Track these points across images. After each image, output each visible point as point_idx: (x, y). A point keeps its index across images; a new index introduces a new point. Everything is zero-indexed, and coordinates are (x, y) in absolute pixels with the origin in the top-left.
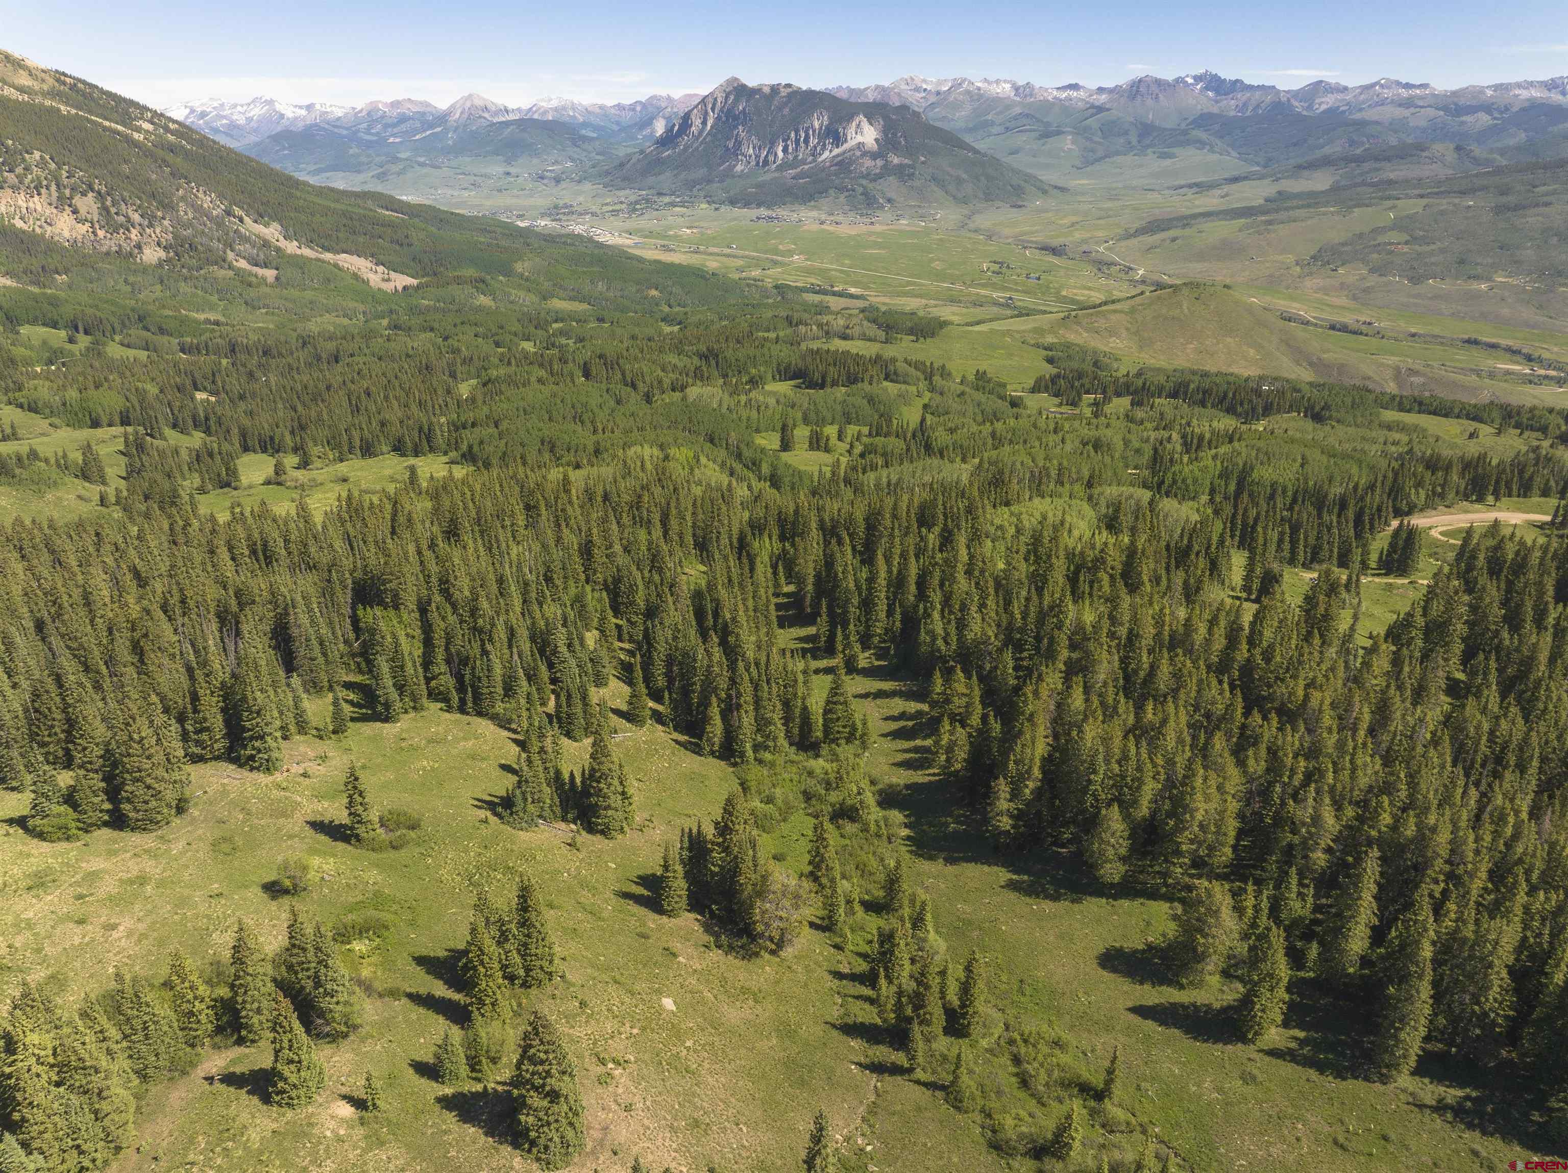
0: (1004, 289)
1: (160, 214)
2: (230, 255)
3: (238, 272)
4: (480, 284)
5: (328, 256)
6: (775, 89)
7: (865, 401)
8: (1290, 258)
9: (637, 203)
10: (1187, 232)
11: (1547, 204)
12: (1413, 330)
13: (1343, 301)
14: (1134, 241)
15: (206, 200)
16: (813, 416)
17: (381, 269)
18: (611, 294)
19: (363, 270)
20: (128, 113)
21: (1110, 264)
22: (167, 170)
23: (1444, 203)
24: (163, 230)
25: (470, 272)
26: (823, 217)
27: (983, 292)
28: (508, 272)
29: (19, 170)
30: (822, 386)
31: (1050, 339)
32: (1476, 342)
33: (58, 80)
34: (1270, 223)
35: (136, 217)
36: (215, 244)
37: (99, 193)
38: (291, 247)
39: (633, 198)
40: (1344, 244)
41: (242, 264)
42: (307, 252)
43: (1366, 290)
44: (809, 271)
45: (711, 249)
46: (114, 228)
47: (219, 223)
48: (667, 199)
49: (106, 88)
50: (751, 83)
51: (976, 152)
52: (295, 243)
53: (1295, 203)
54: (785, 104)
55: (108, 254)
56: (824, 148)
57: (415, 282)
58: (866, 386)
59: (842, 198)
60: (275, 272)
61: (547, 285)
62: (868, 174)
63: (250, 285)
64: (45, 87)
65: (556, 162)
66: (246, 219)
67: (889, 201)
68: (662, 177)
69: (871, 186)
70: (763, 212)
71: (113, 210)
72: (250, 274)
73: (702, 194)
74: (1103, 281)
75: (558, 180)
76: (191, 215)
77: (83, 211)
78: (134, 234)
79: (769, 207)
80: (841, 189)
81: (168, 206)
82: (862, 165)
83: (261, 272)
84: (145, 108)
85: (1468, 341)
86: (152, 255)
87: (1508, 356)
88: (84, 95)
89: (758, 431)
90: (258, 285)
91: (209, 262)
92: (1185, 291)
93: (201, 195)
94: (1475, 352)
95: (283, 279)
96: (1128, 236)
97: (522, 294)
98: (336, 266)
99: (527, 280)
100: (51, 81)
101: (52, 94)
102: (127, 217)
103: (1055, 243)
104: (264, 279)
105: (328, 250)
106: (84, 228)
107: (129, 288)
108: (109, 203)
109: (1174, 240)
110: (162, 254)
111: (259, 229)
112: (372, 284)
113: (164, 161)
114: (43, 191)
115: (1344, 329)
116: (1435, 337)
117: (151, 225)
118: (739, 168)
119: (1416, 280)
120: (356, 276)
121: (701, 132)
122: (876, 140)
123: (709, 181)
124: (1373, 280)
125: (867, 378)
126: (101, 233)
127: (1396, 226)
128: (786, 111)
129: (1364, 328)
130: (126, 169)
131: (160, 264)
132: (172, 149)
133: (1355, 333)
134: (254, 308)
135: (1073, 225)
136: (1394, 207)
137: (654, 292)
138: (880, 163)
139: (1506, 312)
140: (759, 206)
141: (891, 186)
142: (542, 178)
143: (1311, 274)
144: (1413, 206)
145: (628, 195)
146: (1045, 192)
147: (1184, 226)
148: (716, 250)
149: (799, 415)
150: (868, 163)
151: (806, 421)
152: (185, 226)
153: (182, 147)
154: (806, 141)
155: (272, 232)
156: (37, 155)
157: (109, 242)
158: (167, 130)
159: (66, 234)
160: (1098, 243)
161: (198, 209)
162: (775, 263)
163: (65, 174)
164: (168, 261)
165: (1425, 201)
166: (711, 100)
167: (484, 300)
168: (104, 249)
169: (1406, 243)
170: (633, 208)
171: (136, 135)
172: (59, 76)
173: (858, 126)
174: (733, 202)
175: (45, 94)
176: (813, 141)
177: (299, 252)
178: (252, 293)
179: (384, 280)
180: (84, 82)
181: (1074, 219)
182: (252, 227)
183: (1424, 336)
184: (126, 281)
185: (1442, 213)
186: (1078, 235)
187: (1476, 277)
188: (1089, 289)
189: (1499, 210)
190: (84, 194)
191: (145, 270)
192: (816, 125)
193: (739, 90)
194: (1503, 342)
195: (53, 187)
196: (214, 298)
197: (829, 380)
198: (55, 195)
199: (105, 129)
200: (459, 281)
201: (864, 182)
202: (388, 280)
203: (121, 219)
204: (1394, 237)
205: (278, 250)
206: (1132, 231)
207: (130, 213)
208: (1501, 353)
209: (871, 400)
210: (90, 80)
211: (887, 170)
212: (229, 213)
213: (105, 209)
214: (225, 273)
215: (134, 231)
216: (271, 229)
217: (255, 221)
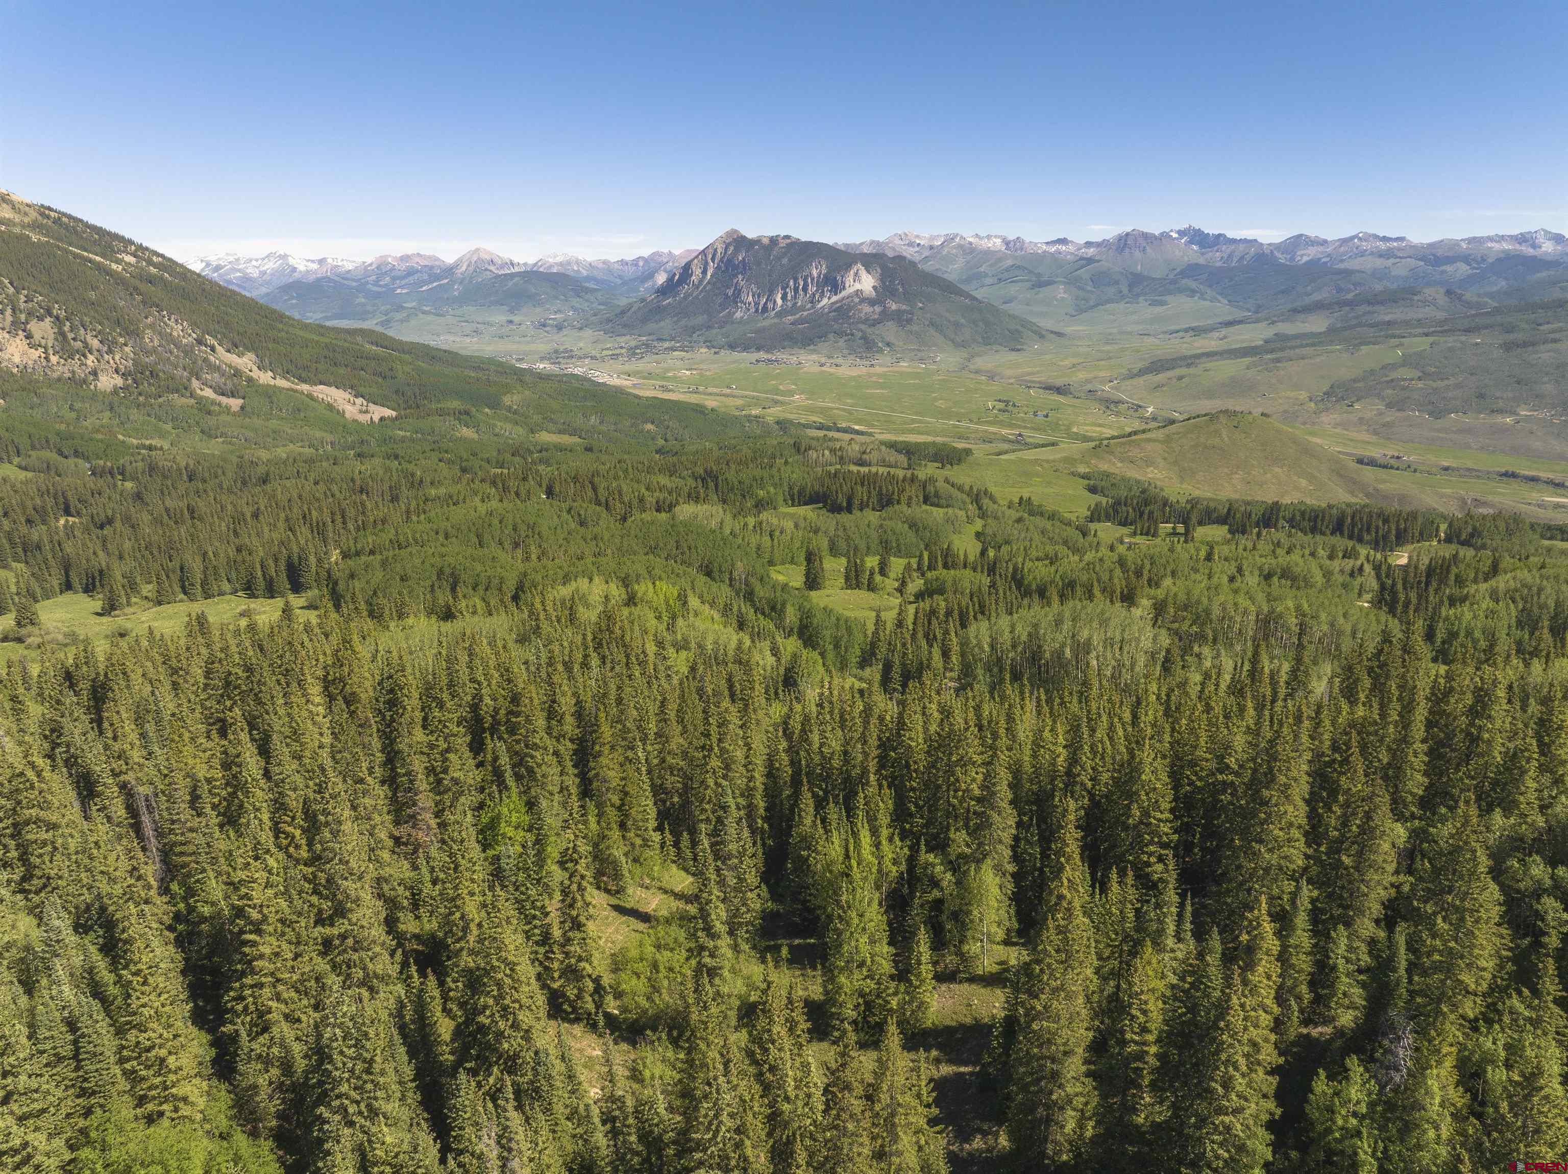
0: (1011, 426)
1: (122, 340)
2: (195, 383)
3: (200, 401)
4: (463, 416)
5: (305, 387)
6: (774, 240)
7: (906, 526)
8: (1303, 395)
9: (637, 347)
10: (1192, 370)
11: (1555, 341)
12: (1446, 464)
13: (1366, 437)
14: (1141, 380)
15: (177, 329)
16: (842, 545)
17: (359, 401)
18: (603, 428)
19: (340, 401)
20: (110, 246)
21: (1117, 402)
22: (139, 298)
23: (1451, 341)
24: (124, 356)
25: (455, 404)
26: (823, 360)
27: (992, 429)
28: (495, 404)
30: (849, 510)
31: (1082, 469)
32: (1514, 475)
33: (42, 214)
34: (1278, 360)
35: (95, 343)
36: (179, 372)
37: (57, 318)
38: (265, 378)
39: (633, 343)
40: (1354, 381)
41: (208, 393)
42: (281, 383)
43: (1385, 425)
44: (811, 410)
45: (710, 390)
46: (67, 353)
47: (188, 351)
48: (667, 344)
49: (92, 221)
50: (751, 235)
51: (974, 299)
52: (270, 374)
53: (1298, 342)
54: (785, 254)
55: (59, 380)
56: (822, 295)
57: (394, 414)
58: (904, 507)
59: (841, 343)
60: (240, 402)
61: (537, 418)
62: (867, 320)
63: (209, 413)
64: (26, 220)
65: (559, 311)
66: (218, 348)
67: (888, 344)
68: (662, 324)
69: (869, 331)
70: (762, 355)
71: (70, 336)
72: (213, 403)
73: (702, 339)
74: (1113, 418)
75: (559, 328)
76: (156, 343)
77: (37, 336)
78: (91, 360)
79: (768, 351)
80: (840, 334)
81: (133, 333)
82: (860, 311)
83: (224, 400)
84: (131, 242)
85: (1506, 474)
86: (107, 382)
87: (1551, 488)
88: (67, 227)
89: (771, 563)
90: (220, 413)
91: (169, 390)
92: (1223, 419)
93: (172, 323)
94: (1515, 484)
95: (248, 409)
96: (1132, 376)
97: (508, 426)
98: (310, 396)
99: (515, 412)
100: (34, 215)
101: (35, 226)
102: (85, 342)
103: (1059, 382)
104: (228, 408)
105: (304, 381)
106: (35, 354)
107: (73, 415)
108: (67, 328)
109: (1180, 378)
110: (119, 381)
111: (233, 358)
112: (347, 415)
113: (136, 289)
115: (1372, 463)
116: (1468, 470)
117: (110, 351)
118: (738, 314)
119: (1437, 414)
120: (330, 407)
121: (701, 281)
122: (874, 288)
123: (709, 328)
124: (1391, 416)
125: (904, 499)
126: (54, 359)
127: (1406, 362)
128: (785, 261)
129: (1393, 462)
130: (92, 295)
131: (115, 391)
132: (151, 280)
133: (1385, 467)
134: (210, 436)
135: (1074, 366)
136: (1401, 345)
137: (649, 426)
138: (878, 309)
139: (1537, 444)
140: (758, 349)
141: (889, 330)
142: (544, 325)
143: (1327, 410)
144: (1420, 344)
145: (629, 340)
146: (1042, 337)
147: (1188, 366)
148: (715, 390)
149: (825, 544)
150: (867, 309)
151: (834, 551)
152: (148, 353)
153: (162, 278)
154: (805, 289)
155: (246, 362)
157: (60, 367)
158: (150, 262)
159: (17, 359)
160: (1103, 382)
161: (170, 338)
162: (776, 402)
163: (23, 298)
164: (125, 388)
165: (1431, 339)
166: (711, 251)
167: (467, 433)
168: (55, 375)
169: (1420, 379)
170: (632, 352)
171: (114, 266)
172: (44, 211)
173: (856, 274)
174: (732, 347)
176: (812, 289)
177: (272, 382)
178: (211, 421)
179: (361, 412)
180: (70, 217)
181: (1075, 361)
182: (225, 357)
183: (1458, 469)
184: (71, 408)
185: (1450, 349)
186: (1082, 375)
187: (1500, 411)
188: (1100, 425)
189: (1508, 347)
190: (41, 319)
191: (95, 396)
192: (815, 273)
193: (738, 242)
194: (1543, 475)
195: (9, 311)
196: (168, 427)
197: (856, 502)
198: (9, 319)
199: (76, 256)
200: (441, 413)
201: (863, 327)
202: (367, 412)
203: (79, 344)
204: (1405, 373)
205: (250, 380)
206: (1135, 371)
207: (89, 338)
208: (1541, 486)
209: (913, 525)
210: (74, 214)
211: (886, 315)
212: (200, 342)
213: (62, 334)
214: (184, 401)
215: (91, 358)
216: (245, 359)
217: (229, 351)
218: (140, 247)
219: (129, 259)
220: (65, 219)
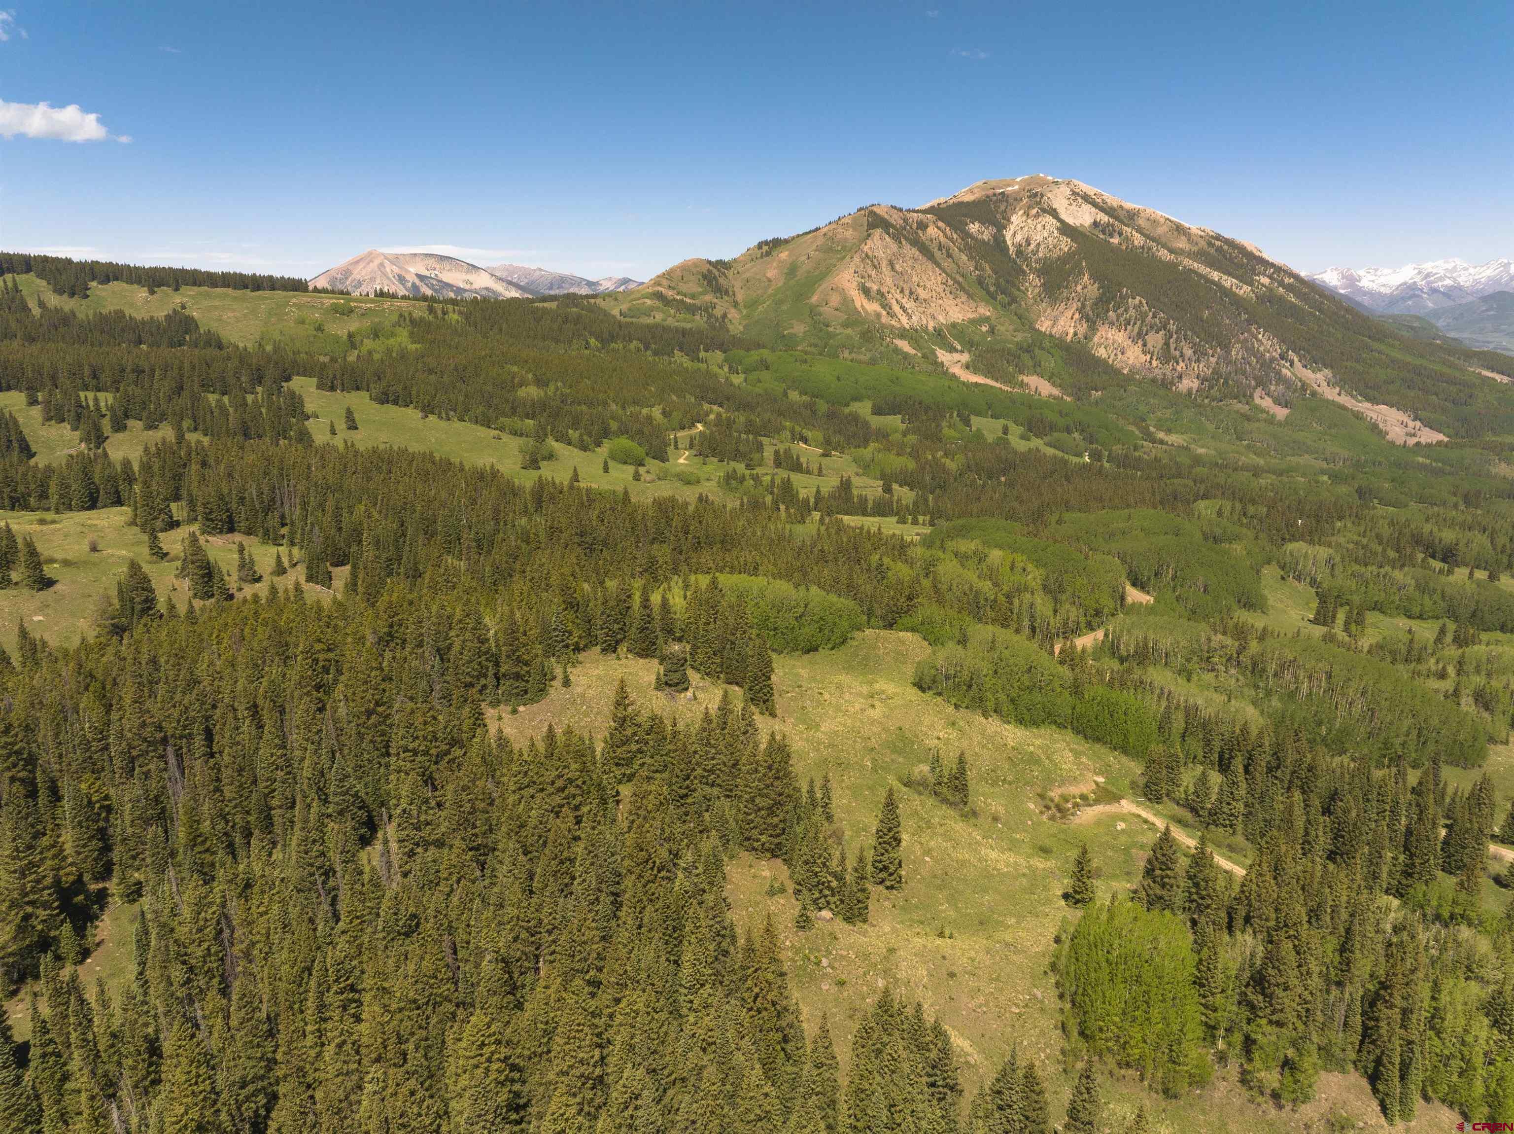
2: (1259, 392)
3: (1253, 408)
5: (1364, 407)
17: (1415, 423)
19: (1391, 422)
24: (1208, 365)
29: (1120, 311)
35: (1188, 352)
36: (1248, 381)
37: (1169, 331)
38: (1331, 394)
41: (1267, 403)
46: (1167, 361)
47: (1267, 365)
52: (1337, 390)
55: (1151, 380)
57: (1446, 439)
60: (1290, 412)
63: (1253, 420)
64: (1195, 249)
66: (1297, 363)
71: (1172, 346)
72: (1265, 411)
76: (1240, 357)
77: (1150, 345)
78: (1180, 367)
83: (1276, 410)
84: (1273, 266)
86: (1189, 384)
90: (1263, 420)
91: (1232, 396)
93: (1264, 339)
95: (1291, 419)
98: (1358, 416)
100: (1203, 243)
101: (1200, 256)
102: (1182, 352)
104: (1273, 416)
105: (1369, 400)
106: (1144, 359)
108: (1173, 340)
110: (1196, 385)
111: (1308, 375)
112: (1387, 436)
114: (1129, 327)
117: (1198, 360)
120: (1375, 426)
126: (1154, 363)
131: (1191, 392)
132: (1272, 300)
152: (1228, 364)
153: (1285, 299)
155: (1318, 378)
156: (1138, 298)
157: (1158, 371)
158: (1281, 283)
159: (1130, 362)
161: (1254, 352)
163: (1151, 315)
164: (1198, 391)
168: (1151, 376)
171: (1244, 288)
175: (1190, 255)
177: (1334, 398)
178: (1250, 426)
179: (1406, 434)
180: (1232, 243)
182: (1299, 371)
190: (1157, 331)
191: (1172, 395)
195: (1138, 325)
198: (1136, 331)
200: (1489, 446)
202: (1411, 435)
203: (1176, 353)
205: (1314, 394)
207: (1186, 349)
212: (1282, 357)
213: (1167, 344)
214: (1240, 405)
215: (1182, 364)
216: (1319, 375)
217: (1305, 366)
218: (1278, 269)
219: (1265, 280)
220: (1226, 247)
